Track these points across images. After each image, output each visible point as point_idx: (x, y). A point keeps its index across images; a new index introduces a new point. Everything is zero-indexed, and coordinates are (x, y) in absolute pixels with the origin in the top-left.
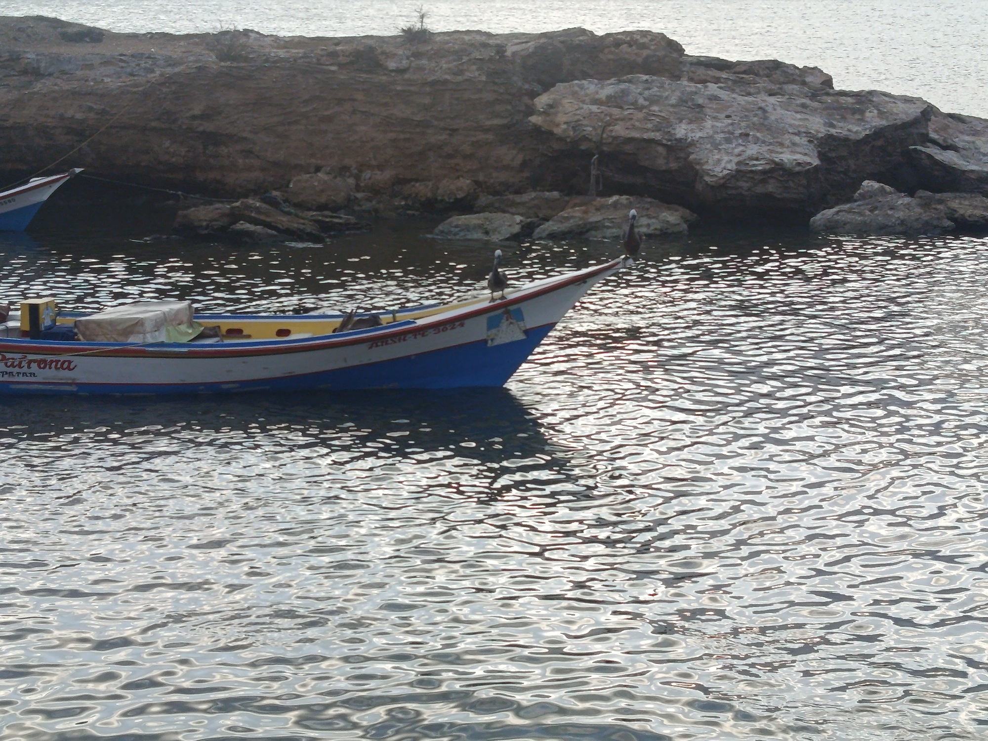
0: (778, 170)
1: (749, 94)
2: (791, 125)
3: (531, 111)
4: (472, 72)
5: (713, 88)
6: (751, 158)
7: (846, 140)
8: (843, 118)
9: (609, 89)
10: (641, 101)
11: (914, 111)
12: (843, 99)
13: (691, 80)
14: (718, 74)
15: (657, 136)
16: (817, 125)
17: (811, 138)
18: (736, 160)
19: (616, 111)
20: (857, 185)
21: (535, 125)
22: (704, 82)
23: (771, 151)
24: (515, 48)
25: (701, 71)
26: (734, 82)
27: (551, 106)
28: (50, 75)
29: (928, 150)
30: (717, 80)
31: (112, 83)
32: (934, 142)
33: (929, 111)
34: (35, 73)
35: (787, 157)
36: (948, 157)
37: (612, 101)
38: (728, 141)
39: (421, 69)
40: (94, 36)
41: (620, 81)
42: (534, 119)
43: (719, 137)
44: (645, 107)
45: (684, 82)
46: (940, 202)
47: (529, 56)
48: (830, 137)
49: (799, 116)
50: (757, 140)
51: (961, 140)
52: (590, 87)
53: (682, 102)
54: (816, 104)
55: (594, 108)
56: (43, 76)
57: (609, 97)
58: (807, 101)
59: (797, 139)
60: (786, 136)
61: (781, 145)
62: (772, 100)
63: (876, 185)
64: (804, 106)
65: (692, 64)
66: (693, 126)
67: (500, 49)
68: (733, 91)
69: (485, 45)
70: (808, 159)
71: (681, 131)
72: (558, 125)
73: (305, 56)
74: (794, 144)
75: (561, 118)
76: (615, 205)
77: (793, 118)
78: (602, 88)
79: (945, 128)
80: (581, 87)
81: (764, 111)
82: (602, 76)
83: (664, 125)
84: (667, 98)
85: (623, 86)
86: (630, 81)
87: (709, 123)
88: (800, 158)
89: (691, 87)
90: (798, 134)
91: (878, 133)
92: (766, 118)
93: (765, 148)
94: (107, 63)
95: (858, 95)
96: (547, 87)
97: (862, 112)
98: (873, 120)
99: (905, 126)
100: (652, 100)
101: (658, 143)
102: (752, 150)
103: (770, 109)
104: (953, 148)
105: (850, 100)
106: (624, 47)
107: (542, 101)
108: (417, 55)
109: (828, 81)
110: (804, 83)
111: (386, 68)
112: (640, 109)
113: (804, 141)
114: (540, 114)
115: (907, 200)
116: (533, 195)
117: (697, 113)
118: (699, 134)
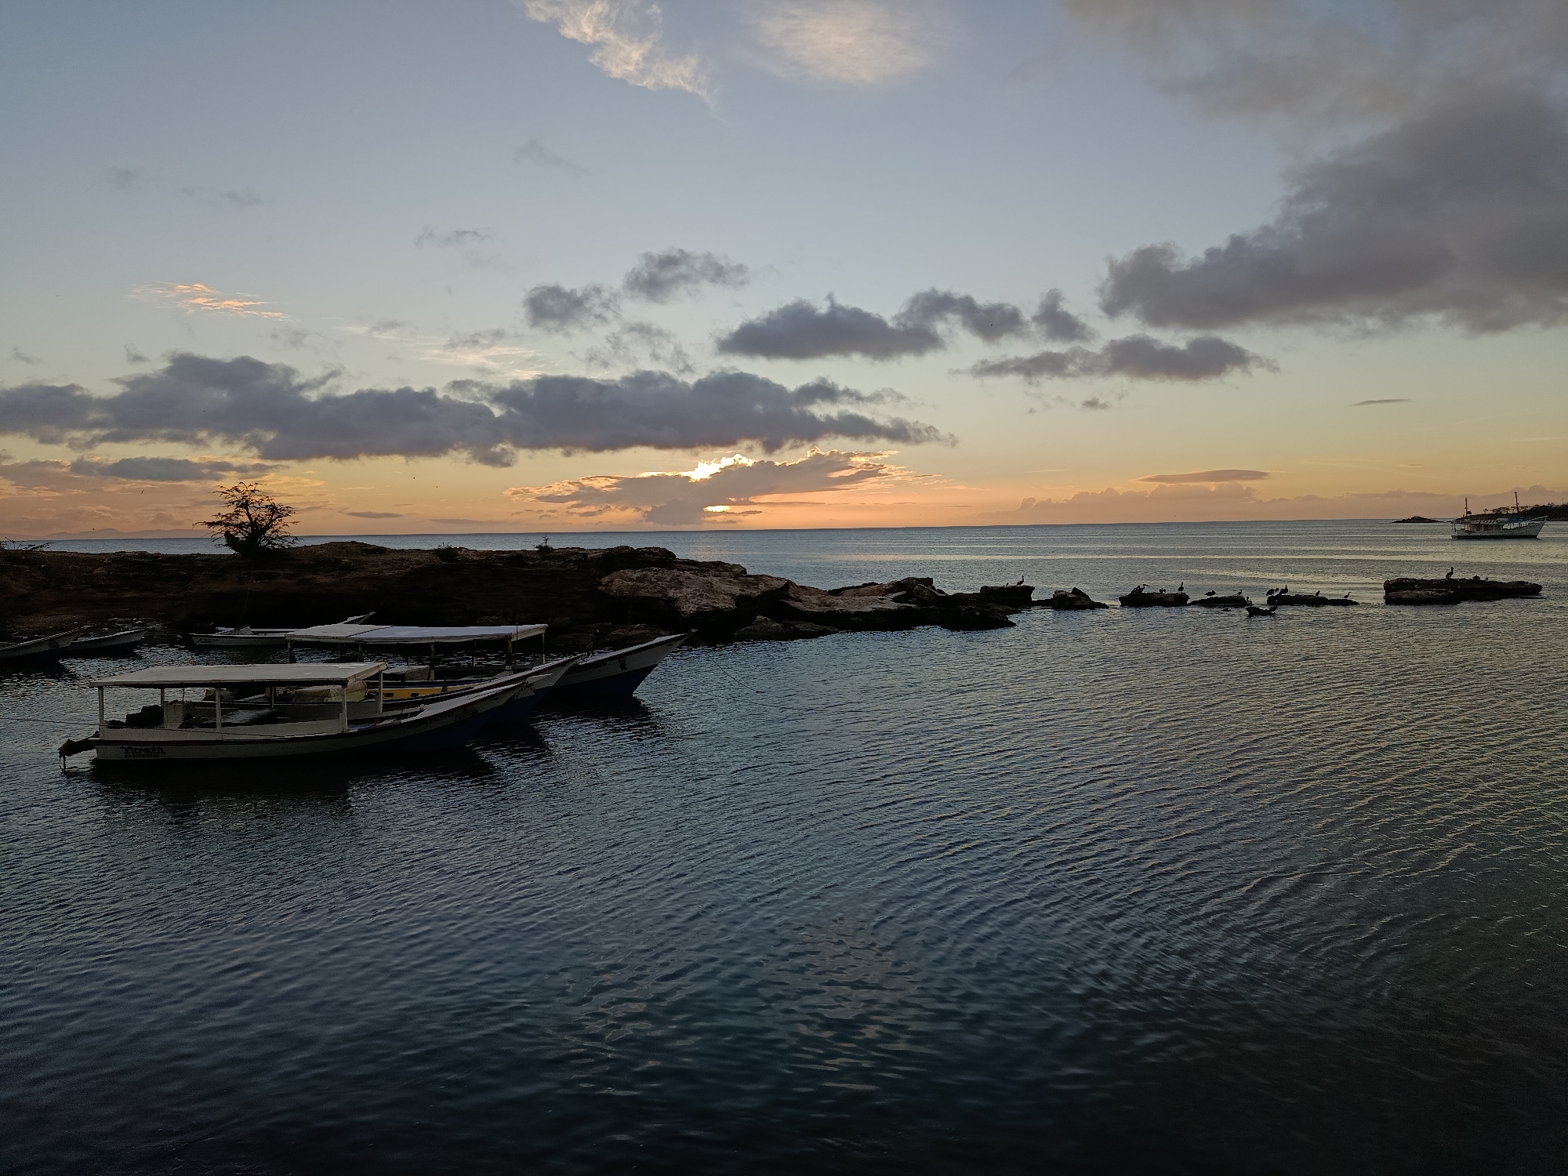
0: (717, 610)
1: (705, 576)
2: (723, 590)
3: (600, 584)
4: (571, 566)
6: (704, 606)
7: (750, 596)
8: (749, 587)
9: (637, 574)
10: (653, 579)
11: (782, 584)
12: (749, 579)
13: (679, 570)
14: (690, 567)
15: (660, 595)
16: (736, 590)
17: (733, 596)
18: (697, 606)
19: (640, 584)
20: (755, 618)
21: (601, 591)
22: (684, 570)
23: (714, 602)
24: (592, 555)
25: (683, 566)
26: (698, 570)
27: (609, 582)
28: (356, 570)
29: (787, 602)
30: (690, 570)
31: (387, 573)
32: (793, 599)
33: (789, 584)
34: (347, 568)
35: (721, 605)
36: (798, 605)
37: (639, 579)
38: (693, 598)
39: (546, 565)
40: (382, 551)
41: (643, 570)
42: (600, 588)
43: (689, 596)
44: (654, 582)
45: (674, 570)
46: (792, 625)
47: (601, 558)
48: (741, 595)
49: (727, 586)
50: (707, 597)
51: (803, 597)
52: (629, 573)
53: (673, 579)
54: (736, 581)
55: (629, 583)
56: (353, 570)
57: (637, 578)
58: (732, 579)
59: (726, 597)
60: (721, 595)
61: (718, 599)
62: (715, 579)
63: (763, 617)
64: (730, 582)
65: (680, 563)
66: (677, 591)
67: (585, 555)
68: (697, 575)
69: (577, 553)
70: (731, 606)
71: (671, 594)
72: (612, 591)
73: (486, 559)
74: (725, 599)
75: (614, 588)
76: (638, 628)
77: (725, 587)
78: (635, 573)
79: (798, 592)
80: (624, 573)
81: (709, 582)
82: (635, 568)
83: (663, 590)
84: (666, 578)
85: (643, 573)
86: (648, 570)
87: (685, 590)
88: (727, 606)
89: (677, 573)
90: (727, 594)
91: (764, 593)
92: (712, 587)
93: (711, 601)
94: (385, 563)
95: (755, 576)
96: (608, 573)
97: (758, 585)
98: (762, 587)
99: (778, 590)
100: (658, 579)
101: (661, 599)
103: (714, 583)
104: (801, 601)
105: (752, 579)
106: (647, 555)
107: (606, 579)
108: (544, 558)
109: (744, 571)
110: (732, 571)
111: (528, 564)
112: (652, 583)
113: (729, 597)
114: (604, 586)
115: (776, 625)
116: (599, 624)
117: (679, 585)
118: (680, 595)
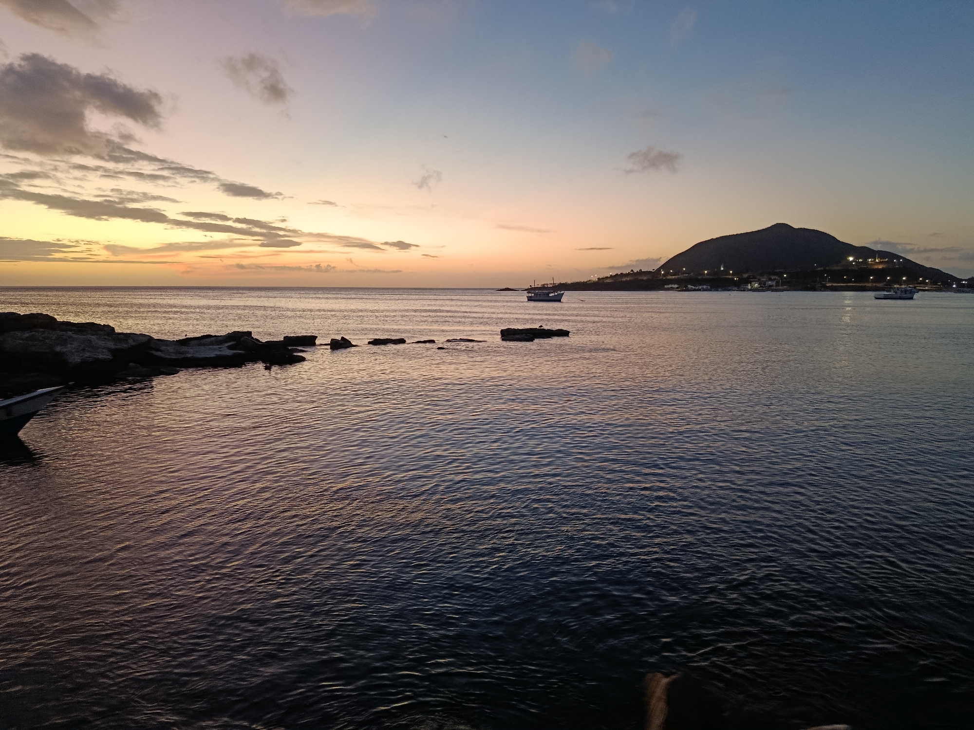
0: (97, 361)
1: (84, 335)
2: (101, 345)
5: (70, 333)
6: (87, 357)
7: (122, 349)
8: (120, 342)
9: (27, 335)
10: (41, 338)
11: (144, 339)
12: (119, 336)
13: (60, 330)
14: (70, 327)
15: (49, 351)
16: (111, 345)
17: (109, 350)
18: (81, 358)
19: (30, 342)
20: (127, 365)
22: (66, 331)
23: (94, 355)
25: (64, 327)
26: (76, 330)
29: (151, 352)
30: (71, 330)
33: (150, 338)
35: (100, 356)
36: (159, 354)
37: (27, 339)
38: (77, 351)
41: (31, 332)
43: (74, 351)
44: (42, 341)
45: (58, 331)
48: (115, 349)
49: (104, 342)
50: (88, 351)
51: (163, 348)
52: (19, 334)
53: (58, 338)
54: (110, 338)
55: (21, 342)
57: (27, 337)
58: (107, 337)
59: (104, 350)
60: (100, 349)
61: (98, 353)
62: (93, 337)
63: (134, 364)
64: (105, 338)
65: (60, 324)
66: (63, 347)
68: (78, 334)
70: (108, 357)
71: (58, 349)
72: (6, 348)
74: (103, 352)
75: (7, 345)
77: (101, 343)
78: (24, 334)
79: (157, 344)
80: (14, 334)
83: (51, 347)
84: (51, 337)
86: (35, 332)
87: (69, 346)
88: (105, 357)
89: (61, 333)
90: (104, 348)
91: (133, 347)
92: (91, 343)
93: (91, 354)
95: (125, 335)
97: (126, 340)
98: (131, 342)
99: (143, 344)
100: (45, 338)
101: (49, 353)
102: (87, 354)
103: (92, 340)
104: (161, 351)
105: (122, 336)
106: (32, 319)
109: (113, 329)
110: (104, 330)
112: (40, 341)
113: (106, 351)
115: (146, 369)
117: (64, 343)
118: (65, 350)
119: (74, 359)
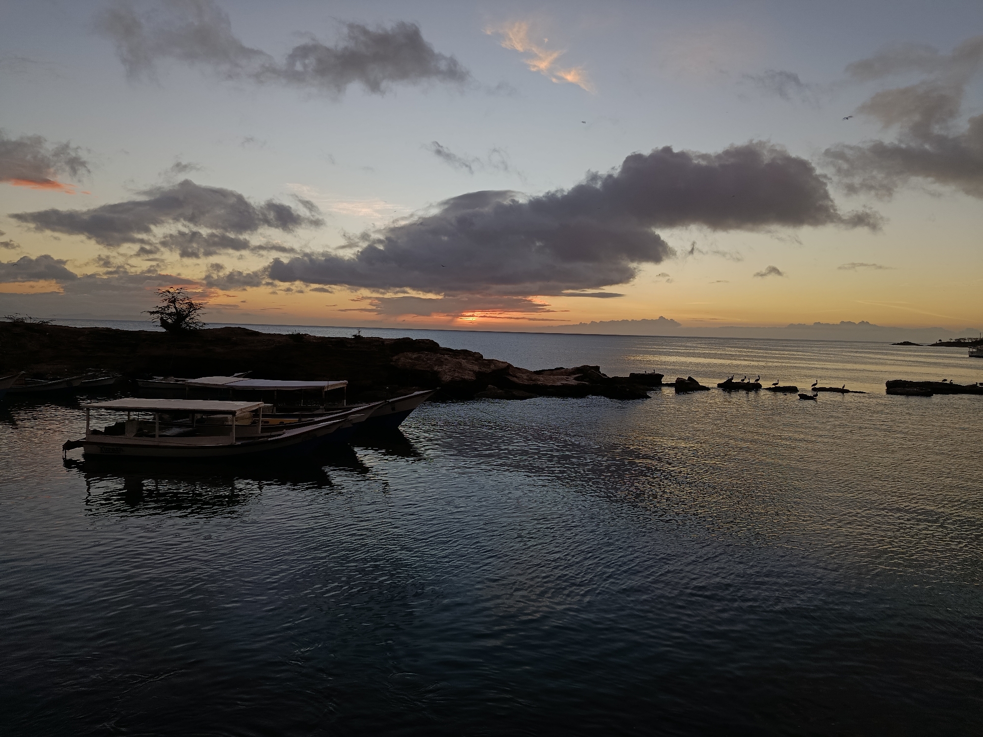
0: (463, 381)
1: (457, 359)
2: (468, 368)
3: (392, 361)
4: (373, 349)
5: (447, 357)
6: (456, 377)
7: (485, 373)
8: (485, 367)
9: (415, 356)
10: (425, 359)
11: (505, 365)
12: (485, 361)
14: (448, 352)
15: (429, 369)
16: (476, 368)
17: (474, 372)
18: (451, 377)
19: (417, 362)
20: (487, 386)
21: (392, 365)
22: (444, 355)
23: (462, 375)
24: (387, 343)
25: (442, 352)
26: (453, 355)
27: (397, 360)
29: (508, 377)
31: (260, 348)
32: (511, 375)
33: (510, 366)
34: (235, 344)
35: (466, 377)
36: (515, 379)
38: (449, 372)
39: (358, 347)
40: (256, 334)
41: (419, 353)
43: (447, 371)
45: (438, 355)
46: (510, 392)
47: (393, 345)
48: (479, 372)
50: (458, 372)
51: (518, 375)
52: (410, 354)
53: (437, 360)
54: (476, 363)
55: (410, 361)
56: (239, 345)
57: (415, 358)
58: (474, 361)
59: (470, 372)
60: (467, 371)
61: (465, 374)
62: (463, 361)
63: (492, 386)
64: (473, 363)
65: (440, 349)
66: (440, 367)
67: (383, 343)
68: (452, 358)
69: (378, 341)
70: (473, 378)
71: (436, 368)
72: (399, 365)
74: (469, 374)
75: (400, 363)
77: (470, 366)
79: (514, 371)
80: (407, 354)
81: (460, 363)
82: (413, 351)
83: (431, 366)
84: (433, 359)
85: (419, 355)
86: (422, 354)
87: (444, 367)
88: (470, 378)
91: (493, 372)
92: (461, 366)
93: (460, 375)
95: (488, 360)
96: (397, 354)
97: (490, 365)
98: (492, 367)
99: (502, 370)
100: (428, 359)
101: (429, 372)
102: (457, 374)
103: (462, 363)
104: (516, 377)
106: (421, 343)
107: (396, 357)
108: (357, 343)
109: (482, 356)
110: (474, 357)
111: (347, 347)
112: (424, 362)
113: (472, 373)
114: (394, 362)
115: (501, 391)
117: (440, 363)
118: (441, 370)
119: (447, 377)
